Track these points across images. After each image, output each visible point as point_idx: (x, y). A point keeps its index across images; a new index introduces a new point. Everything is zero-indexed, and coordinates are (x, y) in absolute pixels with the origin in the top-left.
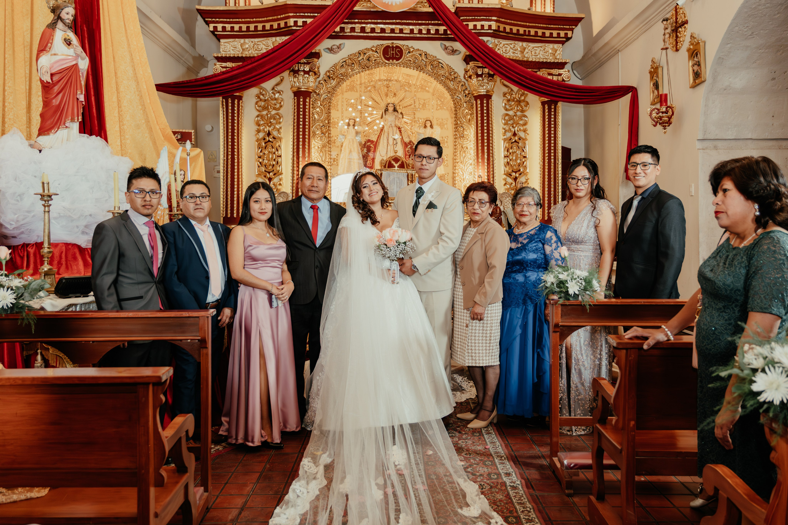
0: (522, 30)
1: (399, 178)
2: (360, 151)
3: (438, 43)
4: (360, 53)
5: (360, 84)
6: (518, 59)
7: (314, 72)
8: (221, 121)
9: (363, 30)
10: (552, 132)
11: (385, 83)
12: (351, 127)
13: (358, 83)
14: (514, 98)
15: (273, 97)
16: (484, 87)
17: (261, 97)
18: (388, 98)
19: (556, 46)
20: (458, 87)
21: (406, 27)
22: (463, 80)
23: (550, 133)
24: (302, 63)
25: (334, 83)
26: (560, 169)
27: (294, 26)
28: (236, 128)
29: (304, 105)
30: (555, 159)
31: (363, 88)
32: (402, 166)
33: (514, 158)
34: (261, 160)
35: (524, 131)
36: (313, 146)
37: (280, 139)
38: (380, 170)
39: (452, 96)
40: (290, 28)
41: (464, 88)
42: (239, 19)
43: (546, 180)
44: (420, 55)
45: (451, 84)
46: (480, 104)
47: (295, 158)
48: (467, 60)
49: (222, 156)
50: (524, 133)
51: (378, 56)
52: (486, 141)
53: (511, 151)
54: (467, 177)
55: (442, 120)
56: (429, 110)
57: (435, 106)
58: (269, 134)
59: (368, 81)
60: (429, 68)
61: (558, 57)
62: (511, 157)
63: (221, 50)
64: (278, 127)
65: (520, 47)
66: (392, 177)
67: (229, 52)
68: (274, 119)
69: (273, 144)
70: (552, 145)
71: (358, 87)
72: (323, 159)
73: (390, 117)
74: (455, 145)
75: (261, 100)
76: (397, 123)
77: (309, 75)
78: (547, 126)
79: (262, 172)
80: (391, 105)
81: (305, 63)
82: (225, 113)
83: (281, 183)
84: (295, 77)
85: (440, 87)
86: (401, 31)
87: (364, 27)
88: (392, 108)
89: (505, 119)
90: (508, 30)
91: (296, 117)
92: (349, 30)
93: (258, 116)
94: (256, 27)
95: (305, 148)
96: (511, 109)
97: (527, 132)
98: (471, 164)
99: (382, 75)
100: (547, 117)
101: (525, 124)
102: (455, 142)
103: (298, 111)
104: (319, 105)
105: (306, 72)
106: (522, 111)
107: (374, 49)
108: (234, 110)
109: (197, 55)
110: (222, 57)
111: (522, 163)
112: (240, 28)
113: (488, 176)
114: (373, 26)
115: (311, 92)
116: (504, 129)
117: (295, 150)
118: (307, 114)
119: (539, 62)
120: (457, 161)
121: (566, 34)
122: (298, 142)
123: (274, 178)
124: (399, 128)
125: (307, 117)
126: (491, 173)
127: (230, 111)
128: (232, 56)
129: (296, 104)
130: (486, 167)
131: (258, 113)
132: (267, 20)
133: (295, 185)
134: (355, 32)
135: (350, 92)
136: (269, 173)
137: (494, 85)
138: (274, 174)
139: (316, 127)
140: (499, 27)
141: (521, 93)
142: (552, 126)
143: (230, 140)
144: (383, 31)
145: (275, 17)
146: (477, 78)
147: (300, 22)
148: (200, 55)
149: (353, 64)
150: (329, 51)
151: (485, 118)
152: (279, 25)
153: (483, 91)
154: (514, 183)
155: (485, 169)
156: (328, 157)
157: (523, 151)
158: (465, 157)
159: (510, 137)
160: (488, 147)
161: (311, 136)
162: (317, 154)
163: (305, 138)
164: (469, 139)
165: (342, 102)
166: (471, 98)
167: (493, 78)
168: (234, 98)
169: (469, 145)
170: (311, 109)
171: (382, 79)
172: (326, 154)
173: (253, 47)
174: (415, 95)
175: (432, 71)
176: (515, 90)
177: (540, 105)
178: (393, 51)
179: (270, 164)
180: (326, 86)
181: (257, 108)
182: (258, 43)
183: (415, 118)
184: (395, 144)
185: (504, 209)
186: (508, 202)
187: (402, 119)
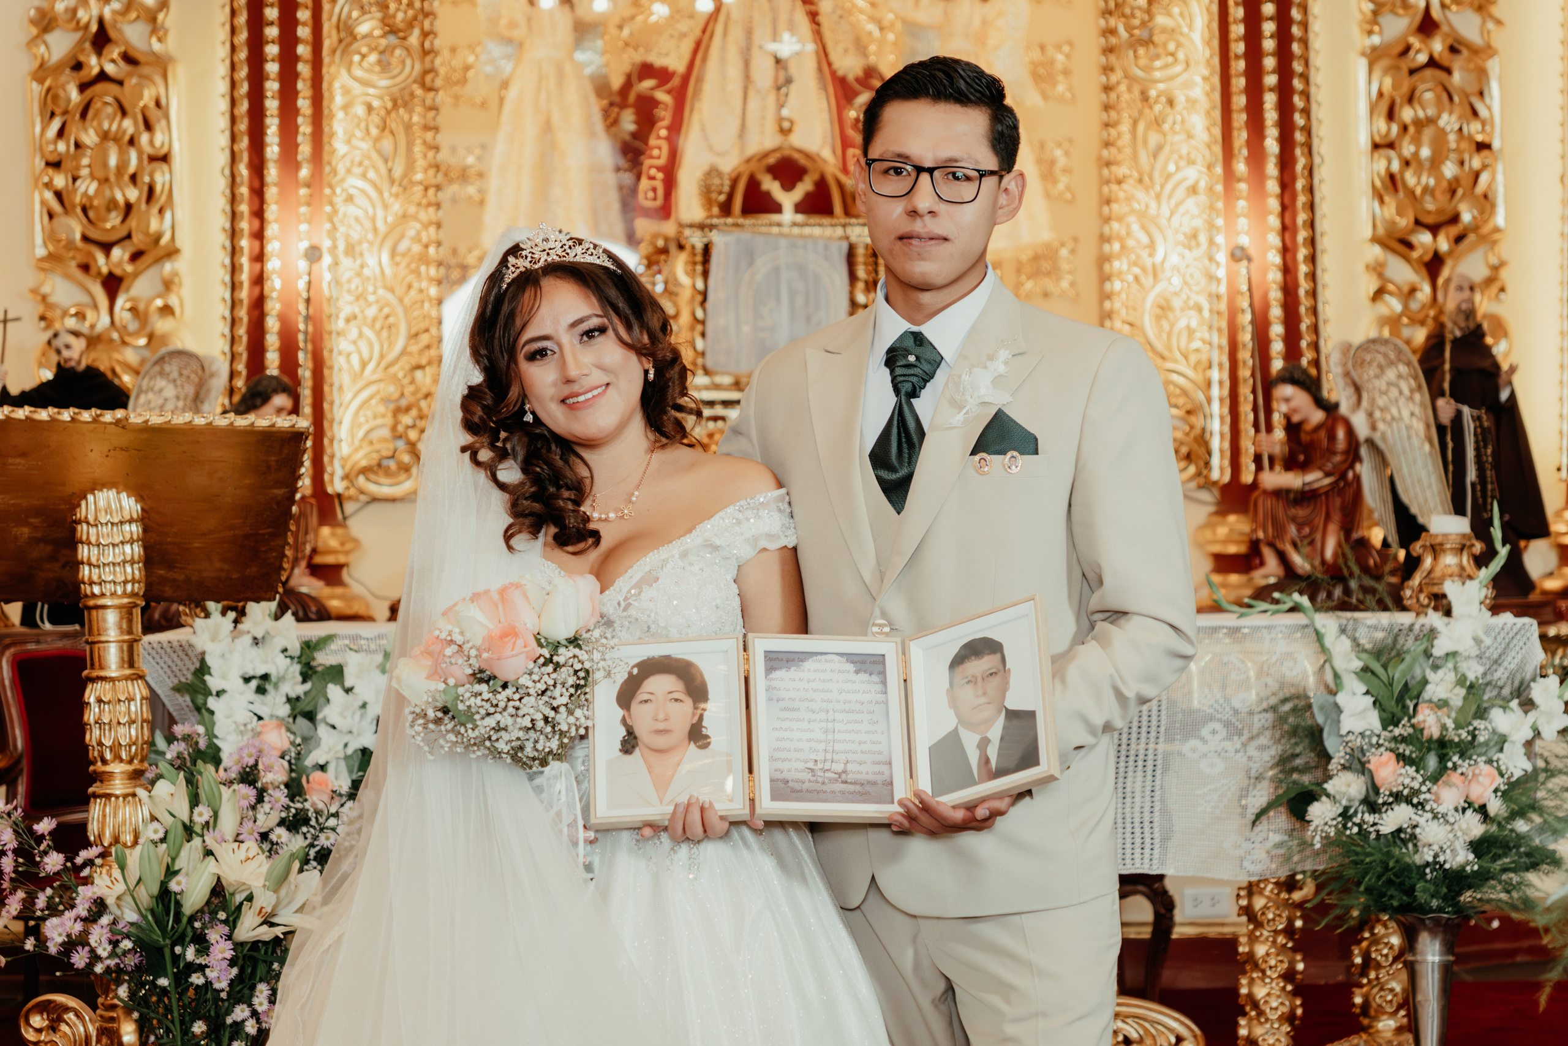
1: (801, 269)
2: (599, 126)
32: (818, 204)
33: (1425, 152)
34: (60, 181)
35: (1480, 8)
36: (339, 100)
37: (162, 65)
38: (702, 227)
47: (243, 170)
50: (1476, 19)
52: (1270, 63)
53: (1407, 114)
54: (1174, 259)
58: (101, 39)
62: (1408, 149)
66: (763, 265)
69: (125, 95)
72: (398, 172)
79: (70, 245)
83: (173, 301)
95: (296, 112)
97: (1496, 11)
98: (1193, 190)
102: (1107, 69)
111: (1466, 182)
113: (1287, 251)
117: (243, 126)
120: (1121, 171)
122: (257, 78)
123: (136, 275)
124: (806, 1)
126: (1302, 235)
130: (1274, 204)
133: (243, 313)
136: (107, 247)
138: (136, 256)
154: (1427, 289)
155: (1264, 213)
156: (420, 163)
157: (1475, 113)
158: (1160, 148)
159: (1404, 38)
160: (1284, 91)
161: (327, 44)
162: (365, 146)
163: (296, 58)
164: (1181, 55)
169: (1184, 86)
172: (409, 144)
179: (114, 201)
184: (783, 84)
185: (1374, 428)
186: (1394, 392)
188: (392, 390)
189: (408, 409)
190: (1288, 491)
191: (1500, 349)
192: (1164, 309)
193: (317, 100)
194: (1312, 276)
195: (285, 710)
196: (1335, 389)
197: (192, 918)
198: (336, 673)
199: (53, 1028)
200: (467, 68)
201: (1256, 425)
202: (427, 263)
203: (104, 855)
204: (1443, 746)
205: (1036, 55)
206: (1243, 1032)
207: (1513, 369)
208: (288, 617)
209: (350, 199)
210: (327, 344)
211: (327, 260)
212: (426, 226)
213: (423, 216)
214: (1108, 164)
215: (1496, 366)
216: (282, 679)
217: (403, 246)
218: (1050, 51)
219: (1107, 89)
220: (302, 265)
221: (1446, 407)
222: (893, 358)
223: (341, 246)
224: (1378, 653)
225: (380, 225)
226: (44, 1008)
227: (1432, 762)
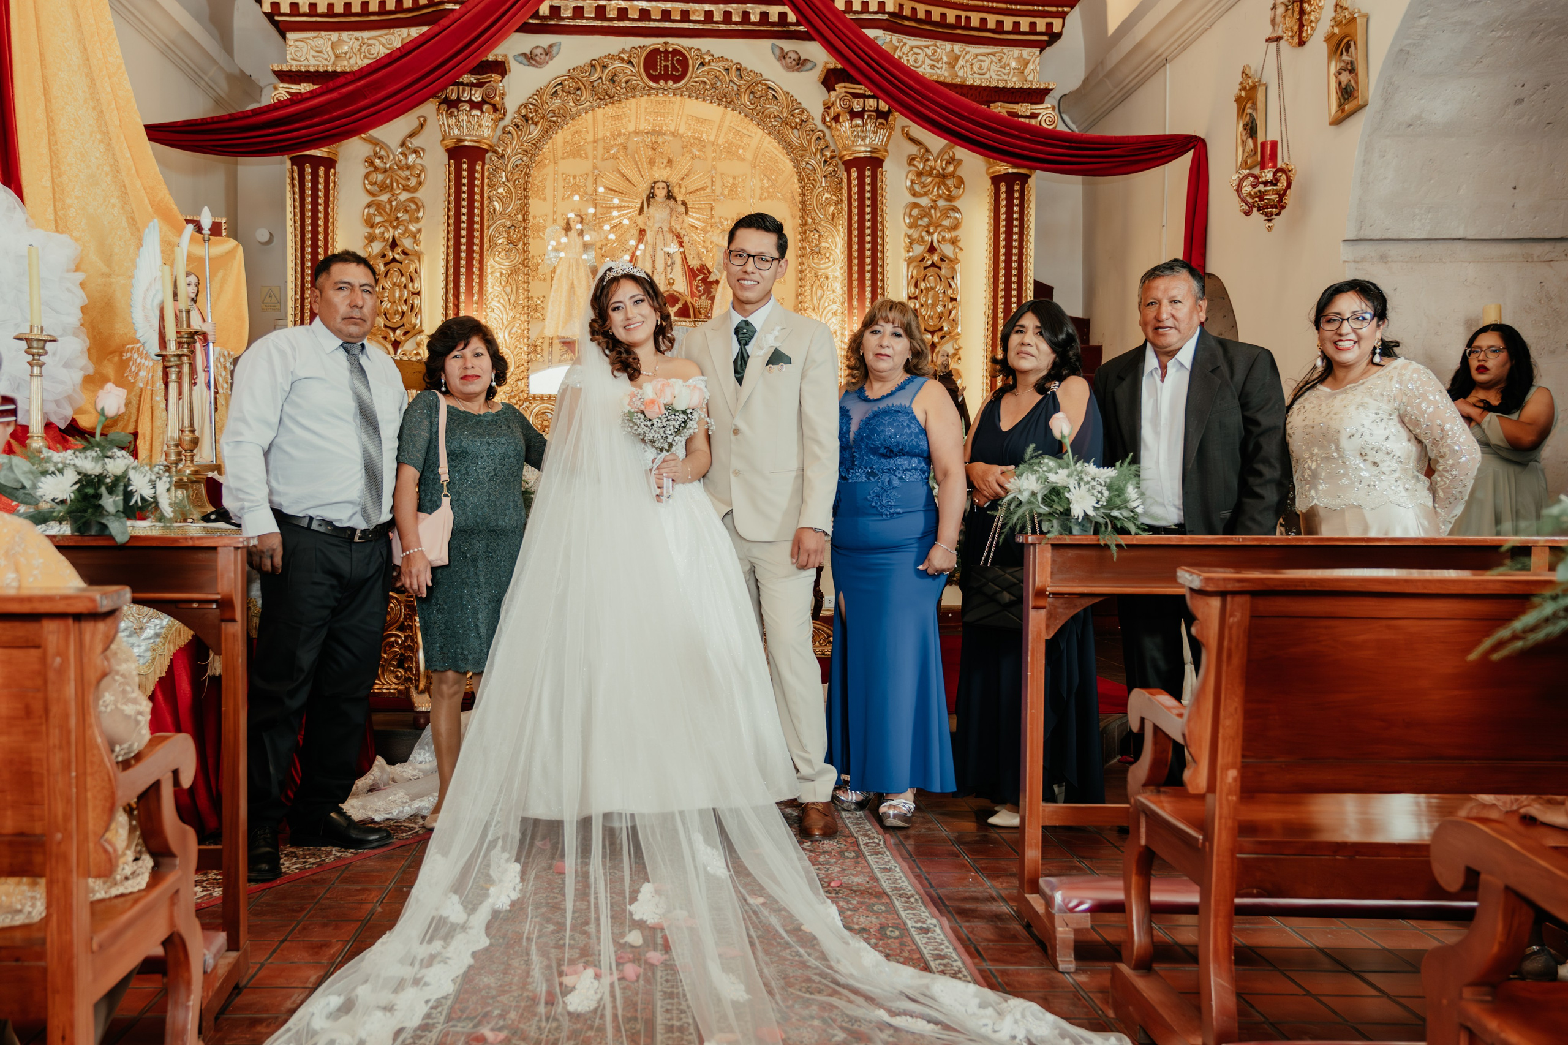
0: (951, 16)
3: (765, 44)
4: (593, 66)
5: (595, 142)
6: (941, 79)
7: (491, 104)
8: (289, 215)
9: (601, 12)
10: (1015, 244)
11: (649, 139)
12: (573, 234)
13: (590, 138)
14: (932, 169)
15: (404, 162)
16: (867, 142)
17: (377, 162)
18: (655, 168)
19: (1026, 52)
20: (809, 142)
21: (697, 6)
22: (821, 126)
23: (1009, 247)
24: (467, 85)
25: (535, 131)
27: (448, 2)
28: (321, 230)
29: (471, 178)
31: (600, 151)
32: (684, 313)
33: (930, 301)
35: (952, 243)
36: (489, 271)
37: (418, 255)
39: (796, 161)
40: (441, 7)
41: (822, 145)
44: (727, 69)
45: (794, 137)
46: (858, 178)
47: (451, 296)
48: (829, 80)
49: (290, 293)
50: (951, 247)
51: (635, 73)
52: (868, 260)
53: (923, 285)
56: (745, 199)
57: (758, 192)
58: (394, 245)
59: (613, 135)
60: (746, 99)
61: (1030, 78)
62: (922, 299)
63: (289, 57)
64: (413, 228)
65: (947, 54)
67: (306, 62)
68: (406, 211)
69: (403, 267)
70: (1014, 272)
71: (589, 148)
72: (512, 300)
73: (658, 214)
74: (801, 272)
75: (376, 169)
76: (673, 224)
77: (482, 111)
78: (1003, 229)
79: (379, 329)
80: (661, 185)
81: (472, 85)
82: (297, 196)
84: (451, 115)
85: (771, 146)
86: (685, 16)
87: (604, 8)
88: (664, 192)
89: (910, 215)
90: (921, 15)
91: (452, 206)
92: (568, 16)
93: (369, 206)
94: (365, 5)
95: (473, 273)
96: (926, 194)
97: (960, 244)
98: (835, 313)
99: (643, 120)
100: (1003, 210)
101: (955, 227)
102: (801, 264)
103: (458, 192)
104: (504, 179)
105: (474, 105)
106: (950, 198)
107: (625, 56)
108: (318, 190)
109: (237, 72)
110: (290, 71)
111: (946, 314)
112: (330, 8)
114: (623, 4)
115: (487, 151)
116: (909, 236)
117: (451, 278)
118: (477, 197)
119: (987, 88)
120: (806, 305)
121: (1049, 25)
122: (457, 259)
123: (406, 341)
124: (678, 236)
125: (477, 204)
127: (308, 192)
128: (312, 69)
129: (452, 176)
131: (369, 199)
134: (583, 18)
135: (571, 160)
136: (394, 330)
137: (889, 136)
138: (405, 334)
139: (497, 229)
140: (901, 7)
141: (946, 157)
142: (1015, 230)
143: (308, 257)
144: (645, 15)
146: (851, 120)
148: (242, 72)
149: (579, 89)
150: (525, 61)
151: (868, 210)
152: (416, 1)
153: (863, 149)
156: (522, 296)
157: (950, 286)
158: (822, 296)
159: (921, 254)
160: (874, 272)
161: (486, 246)
162: (500, 288)
163: (474, 251)
164: (831, 258)
165: (555, 180)
166: (836, 166)
167: (886, 120)
168: (316, 162)
169: (834, 271)
170: (486, 188)
171: (642, 128)
172: (517, 289)
173: (359, 50)
174: (714, 167)
175: (752, 107)
176: (935, 151)
177: (988, 184)
178: (666, 60)
179: (397, 311)
180: (518, 137)
181: (369, 187)
182: (370, 42)
183: (712, 217)
184: (671, 265)
187: (686, 218)
191: (959, 382)
193: (481, 269)
200: (538, 264)
207: (964, 388)
209: (493, 311)
212: (523, 323)
213: (522, 318)
214: (801, 302)
215: (957, 387)
217: (514, 331)
222: (737, 331)
225: (506, 323)
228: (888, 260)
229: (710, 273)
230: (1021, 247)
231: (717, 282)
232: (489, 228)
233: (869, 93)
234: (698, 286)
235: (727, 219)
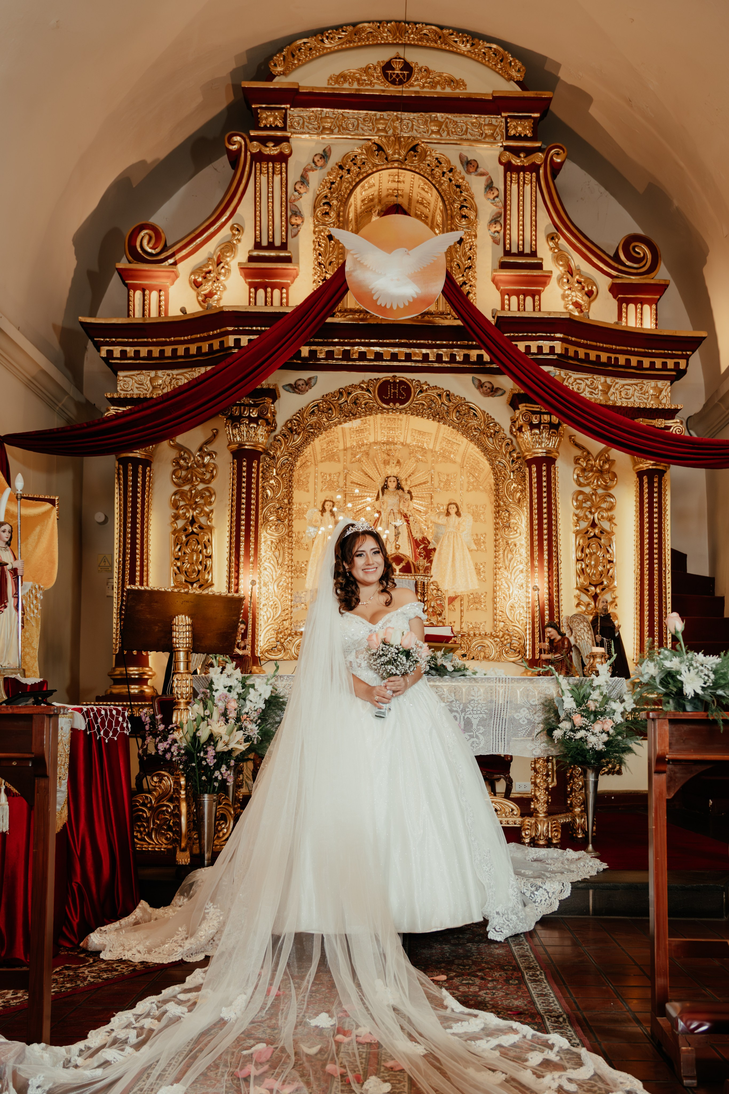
0: (604, 357)
3: (468, 378)
4: (341, 393)
5: (345, 449)
6: (598, 402)
7: (265, 419)
8: (116, 501)
9: (346, 355)
10: (656, 520)
11: (385, 447)
12: (327, 514)
13: (341, 447)
14: (593, 466)
15: (201, 462)
16: (543, 446)
17: (182, 462)
18: (388, 467)
19: (660, 383)
20: (501, 446)
21: (417, 350)
22: (509, 435)
23: (651, 523)
24: (247, 405)
25: (298, 440)
26: (669, 581)
27: (234, 348)
28: (139, 511)
29: (249, 472)
30: (660, 564)
31: (349, 456)
32: (407, 569)
33: (593, 563)
34: (179, 564)
35: (610, 520)
36: (263, 540)
37: (210, 529)
39: (491, 461)
40: (229, 352)
41: (510, 448)
42: (147, 338)
43: (646, 598)
44: (439, 395)
45: (489, 443)
46: (537, 472)
47: (233, 558)
48: (514, 403)
49: (116, 557)
50: (608, 524)
51: (372, 398)
52: (545, 532)
53: (587, 551)
54: (516, 592)
55: (477, 507)
56: (456, 490)
57: (466, 485)
58: (193, 521)
59: (358, 445)
60: (454, 416)
61: (664, 401)
62: (587, 561)
63: (119, 388)
64: (207, 509)
65: (602, 384)
67: (131, 392)
68: (202, 497)
69: (199, 538)
70: (656, 541)
71: (341, 454)
72: (280, 561)
73: (390, 500)
75: (181, 467)
76: (401, 507)
77: (258, 425)
78: (646, 510)
79: (181, 583)
80: (392, 479)
82: (122, 488)
84: (235, 427)
85: (474, 450)
86: (408, 357)
87: (349, 350)
88: (394, 484)
89: (577, 500)
90: (581, 355)
91: (235, 492)
92: (322, 356)
93: (175, 494)
94: (174, 351)
95: (250, 541)
96: (588, 484)
97: (614, 521)
98: (522, 571)
99: (379, 433)
100: (646, 496)
101: (611, 509)
103: (240, 483)
104: (275, 474)
105: (252, 420)
106: (607, 488)
107: (364, 386)
108: (138, 482)
110: (119, 398)
111: (605, 572)
112: (150, 352)
113: (549, 588)
114: (363, 349)
116: (576, 515)
117: (233, 545)
118: (254, 486)
119: (632, 408)
120: (500, 565)
121: (677, 364)
122: (238, 530)
124: (405, 516)
125: (253, 491)
126: (555, 584)
127: (130, 484)
128: (135, 396)
129: (236, 471)
130: (546, 574)
131: (175, 489)
132: (191, 339)
134: (334, 359)
135: (328, 462)
136: (192, 584)
137: (560, 442)
138: (200, 587)
139: (269, 510)
140: (567, 350)
141: (603, 458)
142: (656, 510)
143: (129, 530)
144: (379, 356)
145: (205, 334)
146: (531, 429)
147: (245, 340)
148: (87, 401)
149: (330, 409)
150: (291, 390)
151: (545, 495)
152: (211, 346)
153: (540, 451)
154: (593, 603)
155: (544, 577)
156: (287, 559)
157: (608, 552)
158: (512, 559)
159: (586, 528)
160: (550, 541)
161: (260, 521)
162: (271, 553)
163: (250, 525)
164: (518, 531)
165: (315, 477)
166: (521, 464)
167: (557, 430)
168: (136, 462)
169: (519, 540)
170: (260, 480)
171: (379, 440)
172: (284, 553)
173: (170, 383)
174: (433, 468)
175: (458, 422)
176: (595, 453)
177: (634, 478)
178: (395, 388)
179: (195, 569)
180: (285, 444)
181: (175, 480)
182: (178, 377)
183: (432, 503)
184: (397, 535)
185: (576, 642)
186: (583, 631)
187: (411, 503)
188: (276, 627)
189: (281, 633)
190: (549, 660)
191: (615, 622)
192: (512, 607)
193: (256, 538)
194: (558, 596)
195: (236, 697)
196: (564, 630)
197: (203, 745)
198: (253, 686)
199: (160, 781)
201: (540, 641)
202: (288, 589)
203: (176, 726)
204: (596, 713)
205: (475, 537)
206: (532, 806)
207: (619, 627)
208: (239, 670)
209: (266, 569)
210: (257, 611)
211: (257, 586)
212: (288, 578)
213: (287, 575)
214: (496, 563)
215: (614, 625)
216: (236, 687)
217: (281, 584)
218: (479, 536)
219: (496, 540)
220: (250, 586)
221: (599, 637)
223: (262, 583)
224: (576, 685)
225: (275, 578)
226: (158, 775)
227: (592, 717)
228: (560, 532)
229: (429, 543)
230: (660, 523)
231: (434, 549)
232: (263, 509)
233: (544, 410)
234: (420, 553)
235: (442, 505)
